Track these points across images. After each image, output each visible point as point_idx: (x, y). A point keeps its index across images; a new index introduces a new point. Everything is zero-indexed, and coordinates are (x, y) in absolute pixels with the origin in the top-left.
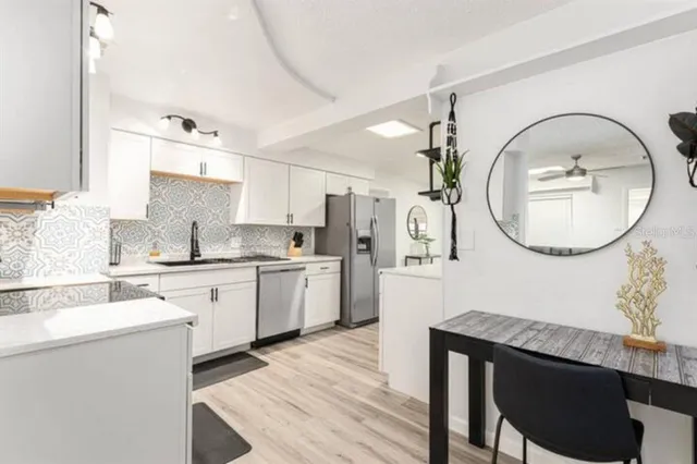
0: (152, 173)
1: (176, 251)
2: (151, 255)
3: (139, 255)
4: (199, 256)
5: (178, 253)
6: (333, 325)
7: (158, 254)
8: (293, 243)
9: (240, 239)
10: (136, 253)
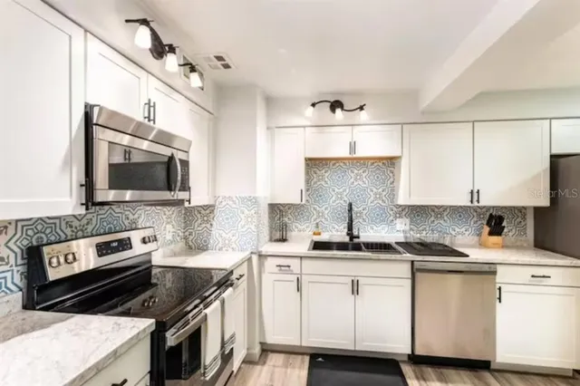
0: (307, 160)
1: (337, 231)
2: (314, 234)
3: (307, 233)
4: (358, 237)
5: (339, 233)
6: (571, 374)
7: (319, 234)
8: (487, 229)
9: (408, 221)
10: (304, 230)
